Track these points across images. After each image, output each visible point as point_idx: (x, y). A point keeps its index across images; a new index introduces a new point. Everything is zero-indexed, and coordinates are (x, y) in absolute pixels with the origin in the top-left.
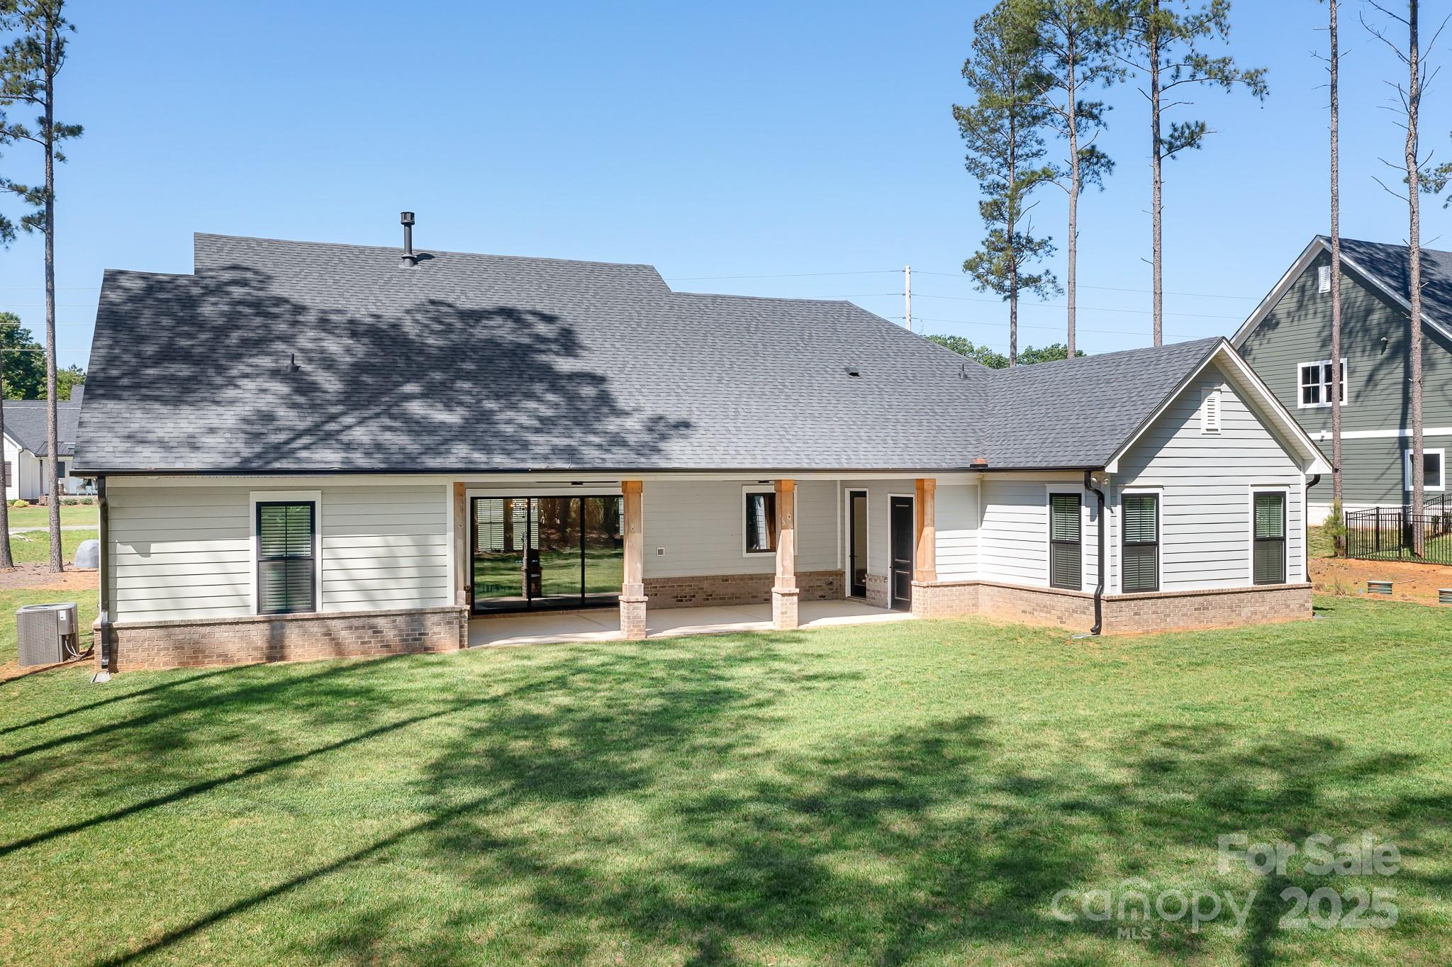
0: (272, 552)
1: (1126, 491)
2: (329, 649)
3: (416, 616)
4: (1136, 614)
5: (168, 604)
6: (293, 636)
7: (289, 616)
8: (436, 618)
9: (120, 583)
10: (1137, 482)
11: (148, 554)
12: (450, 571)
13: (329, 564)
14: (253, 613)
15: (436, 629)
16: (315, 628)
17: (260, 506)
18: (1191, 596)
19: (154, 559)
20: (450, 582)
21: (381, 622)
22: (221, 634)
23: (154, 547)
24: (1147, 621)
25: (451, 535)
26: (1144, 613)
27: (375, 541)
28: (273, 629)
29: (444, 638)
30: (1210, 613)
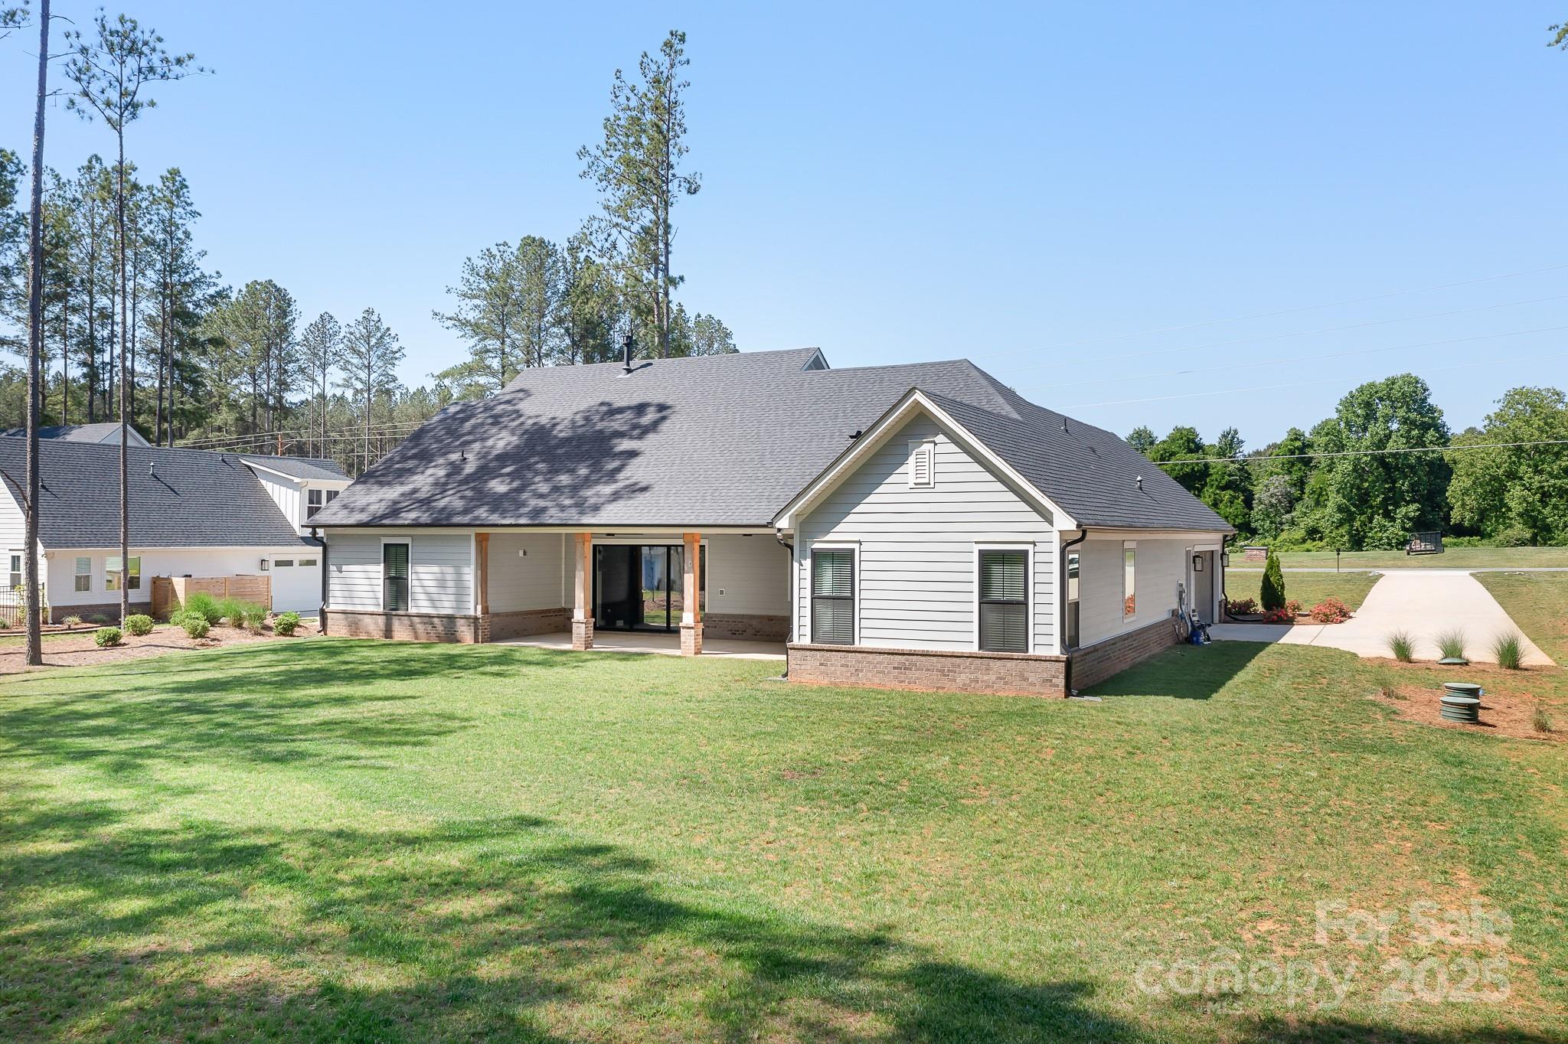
0: (393, 575)
1: (816, 546)
2: (412, 634)
3: (451, 618)
4: (821, 664)
5: (349, 601)
6: (396, 623)
7: (394, 613)
8: (463, 621)
9: (331, 587)
10: (828, 538)
11: (341, 572)
12: (472, 591)
13: (415, 583)
14: (381, 610)
15: (463, 629)
16: (406, 620)
17: (386, 545)
18: (888, 654)
19: (344, 574)
20: (472, 599)
21: (436, 620)
22: (367, 619)
23: (344, 568)
24: (834, 672)
25: (473, 567)
26: (832, 665)
27: (436, 569)
28: (387, 619)
29: (466, 632)
30: (914, 674)
